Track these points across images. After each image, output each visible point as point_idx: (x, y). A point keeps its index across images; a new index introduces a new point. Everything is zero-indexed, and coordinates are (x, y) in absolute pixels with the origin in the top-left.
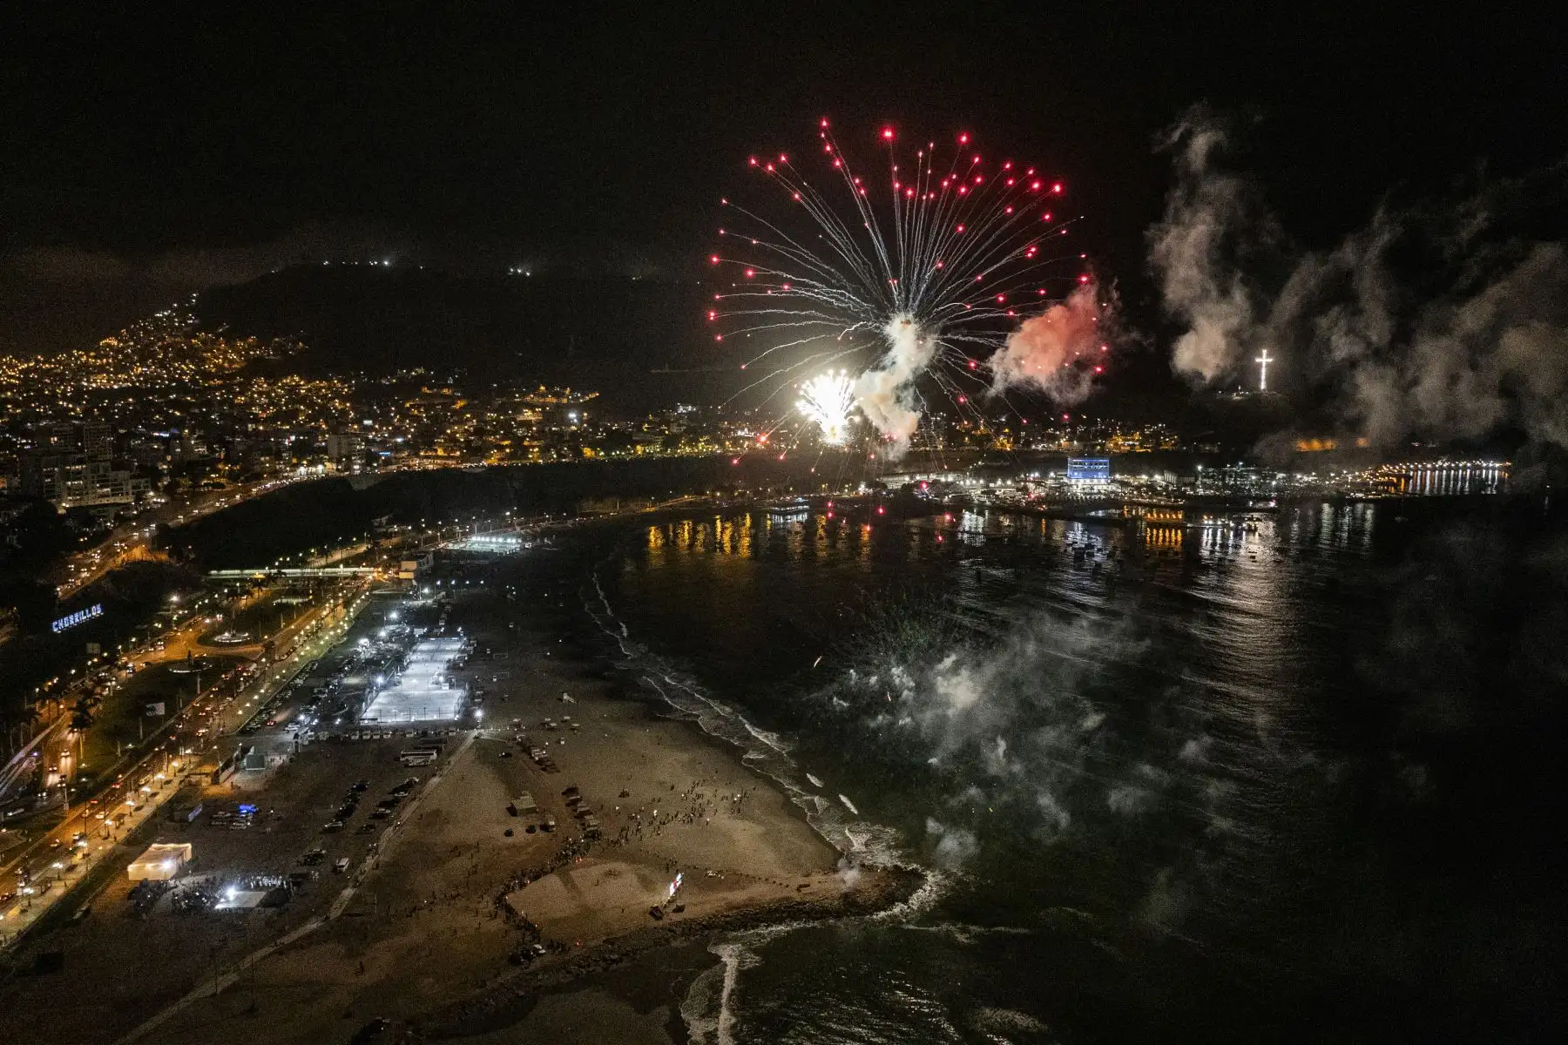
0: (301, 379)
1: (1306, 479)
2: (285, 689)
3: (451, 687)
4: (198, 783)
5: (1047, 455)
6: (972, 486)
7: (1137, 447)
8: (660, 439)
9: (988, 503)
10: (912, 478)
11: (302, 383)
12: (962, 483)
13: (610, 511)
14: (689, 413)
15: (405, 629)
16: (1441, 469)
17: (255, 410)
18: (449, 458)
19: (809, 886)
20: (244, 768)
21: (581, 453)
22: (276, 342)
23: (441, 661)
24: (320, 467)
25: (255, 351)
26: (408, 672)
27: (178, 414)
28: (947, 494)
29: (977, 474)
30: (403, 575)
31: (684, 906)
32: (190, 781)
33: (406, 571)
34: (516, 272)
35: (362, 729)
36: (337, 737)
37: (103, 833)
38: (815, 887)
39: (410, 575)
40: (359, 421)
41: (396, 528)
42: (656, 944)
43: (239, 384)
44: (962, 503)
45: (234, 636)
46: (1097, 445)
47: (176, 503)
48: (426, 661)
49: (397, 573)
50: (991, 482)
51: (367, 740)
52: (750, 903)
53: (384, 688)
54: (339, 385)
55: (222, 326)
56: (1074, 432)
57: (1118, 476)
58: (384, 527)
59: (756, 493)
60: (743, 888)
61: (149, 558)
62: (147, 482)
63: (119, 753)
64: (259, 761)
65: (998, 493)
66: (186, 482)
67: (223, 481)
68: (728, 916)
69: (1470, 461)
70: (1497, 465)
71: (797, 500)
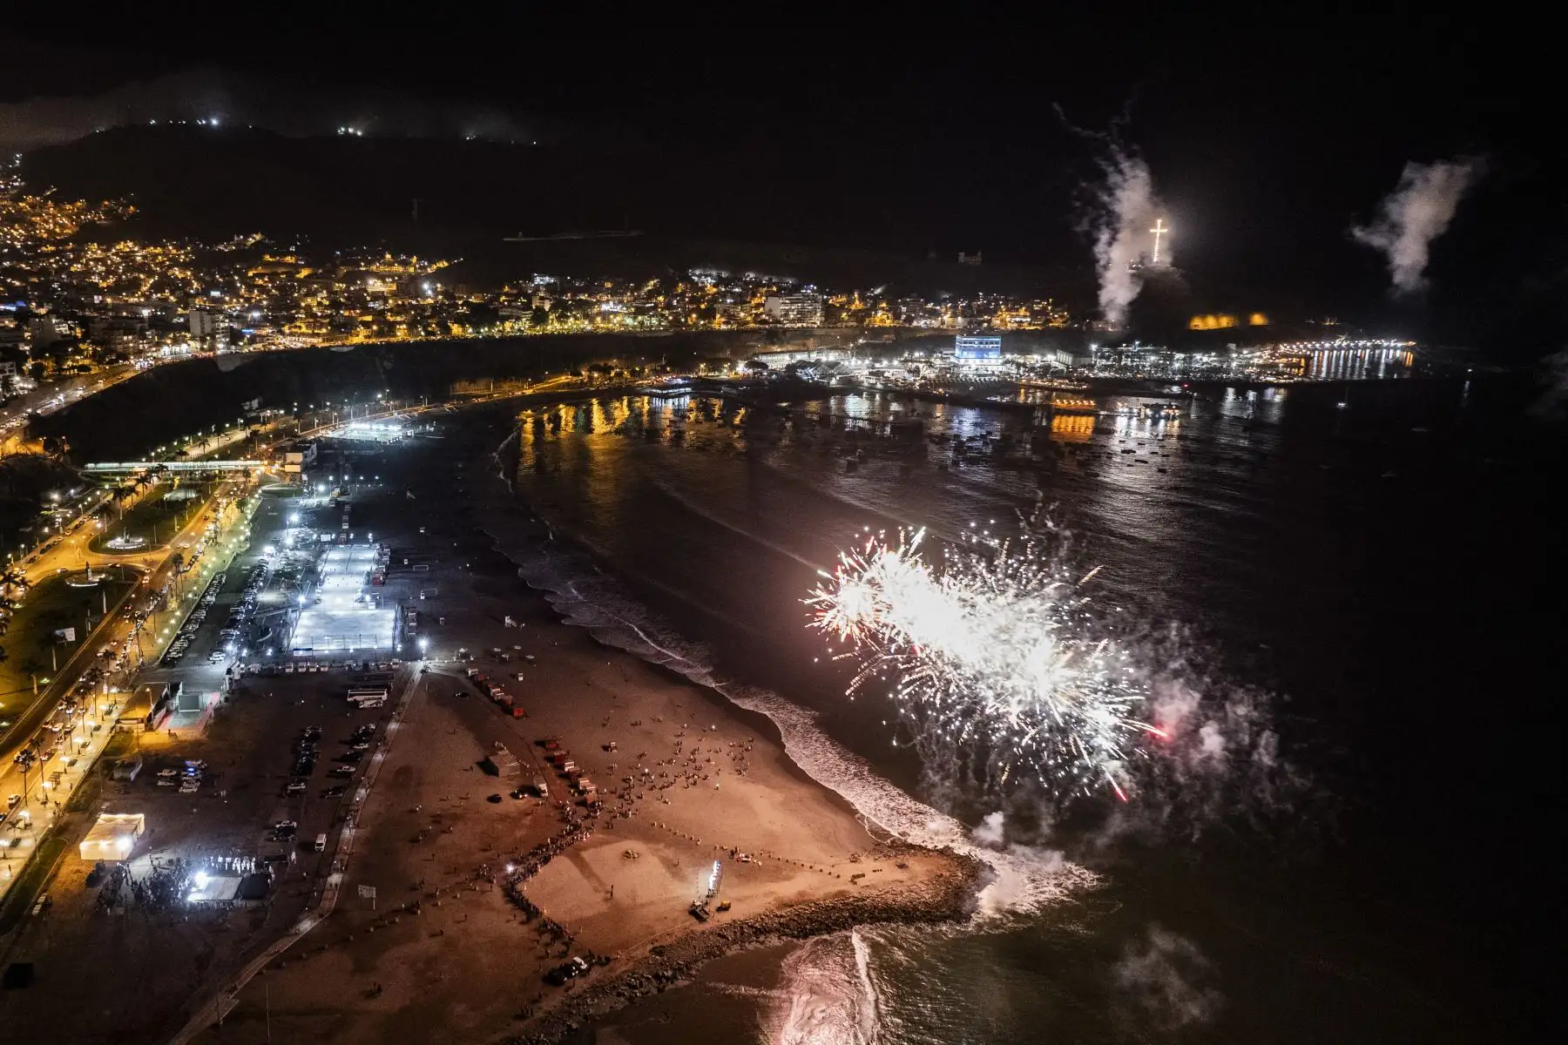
0: (135, 245)
1: (1205, 359)
2: (198, 607)
3: (378, 605)
4: (129, 732)
5: (932, 332)
6: (858, 367)
7: (1025, 324)
8: (529, 314)
9: (879, 386)
10: (792, 358)
11: (136, 249)
12: (846, 363)
13: (482, 392)
14: (548, 285)
15: (312, 535)
16: (1340, 348)
17: (95, 279)
18: (313, 335)
19: (863, 875)
20: (176, 709)
21: (449, 330)
22: (106, 206)
23: (359, 574)
24: (184, 347)
25: (86, 215)
26: (326, 586)
27: (17, 283)
28: (833, 375)
29: (860, 352)
30: (288, 468)
31: (730, 904)
32: (121, 728)
33: (292, 463)
34: (347, 132)
35: (297, 660)
36: (271, 670)
37: (41, 796)
38: (870, 878)
39: (297, 469)
40: (204, 292)
41: (268, 413)
42: (709, 954)
43: (72, 251)
44: (851, 386)
45: (127, 541)
46: (984, 321)
47: (44, 388)
48: (341, 574)
49: (283, 466)
50: (878, 362)
51: (302, 673)
52: (802, 899)
53: (306, 607)
54: (174, 252)
55: (49, 189)
56: (955, 307)
57: (1009, 356)
58: (254, 411)
59: (633, 373)
60: (788, 878)
61: (22, 450)
62: (12, 366)
63: (36, 691)
64: (193, 703)
65: (886, 375)
66: (50, 364)
67: (87, 362)
68: (781, 916)
69: (1370, 340)
70: (1399, 345)
71: (675, 382)
